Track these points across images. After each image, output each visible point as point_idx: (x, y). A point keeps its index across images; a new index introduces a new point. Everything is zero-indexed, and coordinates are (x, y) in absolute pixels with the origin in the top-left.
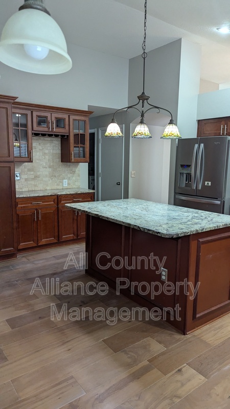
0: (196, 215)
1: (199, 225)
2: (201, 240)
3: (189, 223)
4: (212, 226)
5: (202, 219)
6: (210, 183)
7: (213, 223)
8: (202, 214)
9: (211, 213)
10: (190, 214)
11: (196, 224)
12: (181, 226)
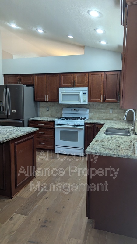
0: (11, 129)
1: (14, 134)
2: (16, 142)
3: (8, 134)
4: (21, 134)
5: (15, 131)
6: (15, 111)
7: (22, 132)
8: (14, 128)
9: (19, 127)
10: (7, 129)
11: (12, 134)
12: (4, 136)
